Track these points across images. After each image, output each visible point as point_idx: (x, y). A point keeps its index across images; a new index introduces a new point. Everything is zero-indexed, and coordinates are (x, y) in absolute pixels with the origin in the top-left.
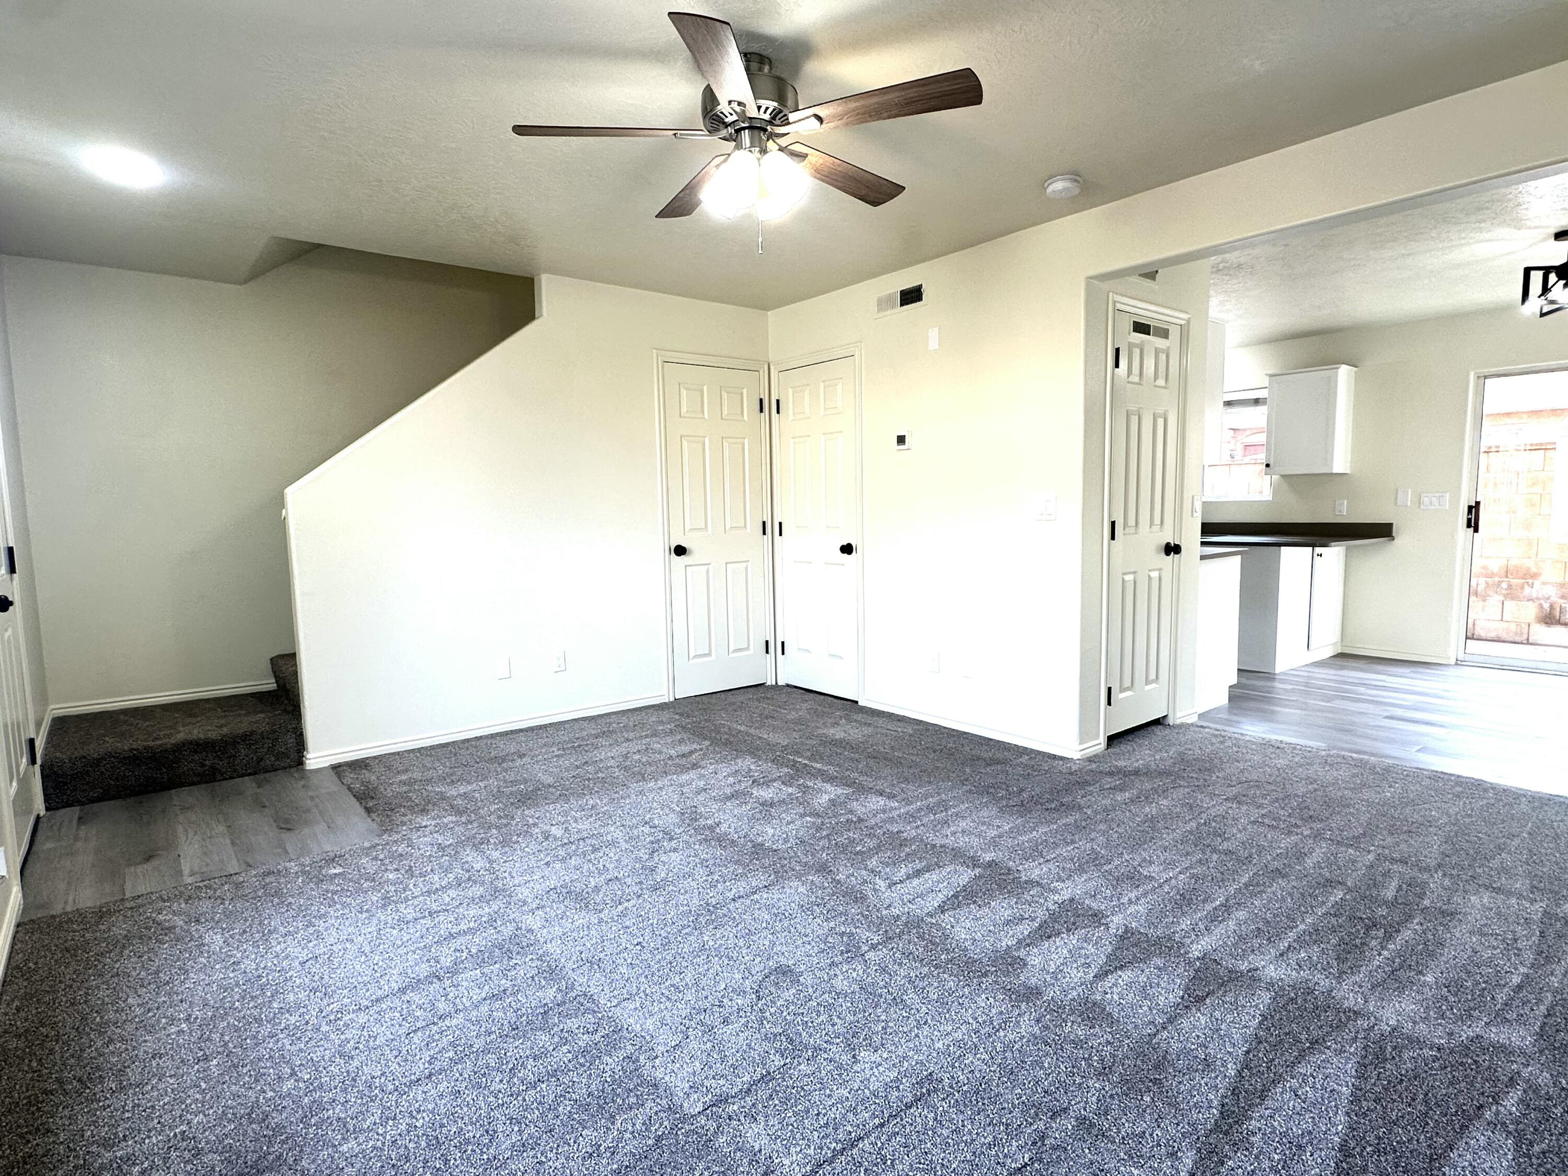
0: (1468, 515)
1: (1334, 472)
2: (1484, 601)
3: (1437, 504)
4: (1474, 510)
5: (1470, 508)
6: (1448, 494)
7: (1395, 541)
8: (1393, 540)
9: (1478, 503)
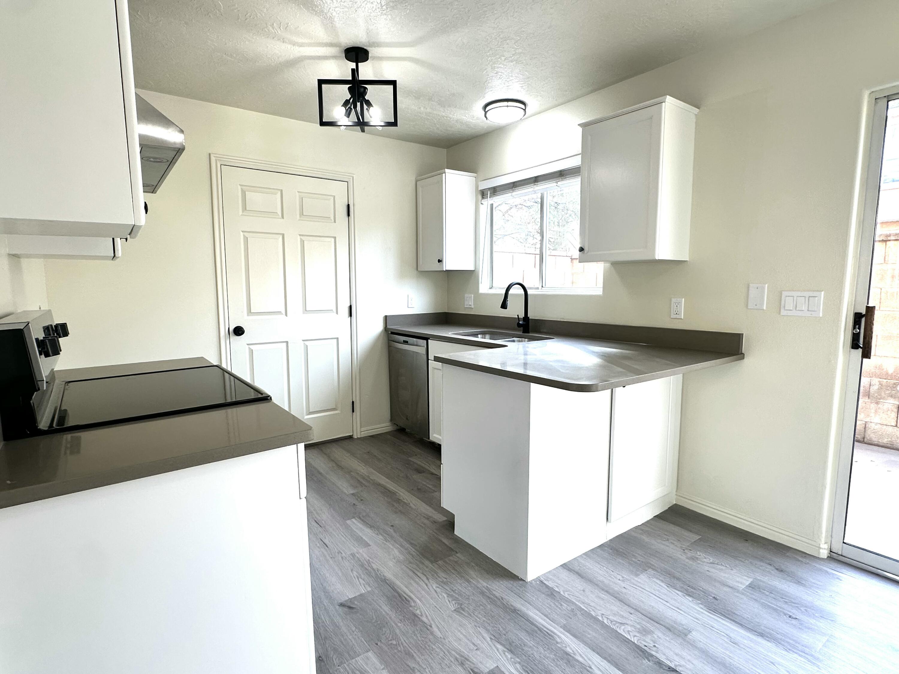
0: (854, 328)
1: (657, 258)
2: (877, 403)
3: (804, 308)
4: (863, 320)
5: (858, 317)
6: (823, 293)
7: (746, 360)
8: (743, 358)
9: (870, 310)
